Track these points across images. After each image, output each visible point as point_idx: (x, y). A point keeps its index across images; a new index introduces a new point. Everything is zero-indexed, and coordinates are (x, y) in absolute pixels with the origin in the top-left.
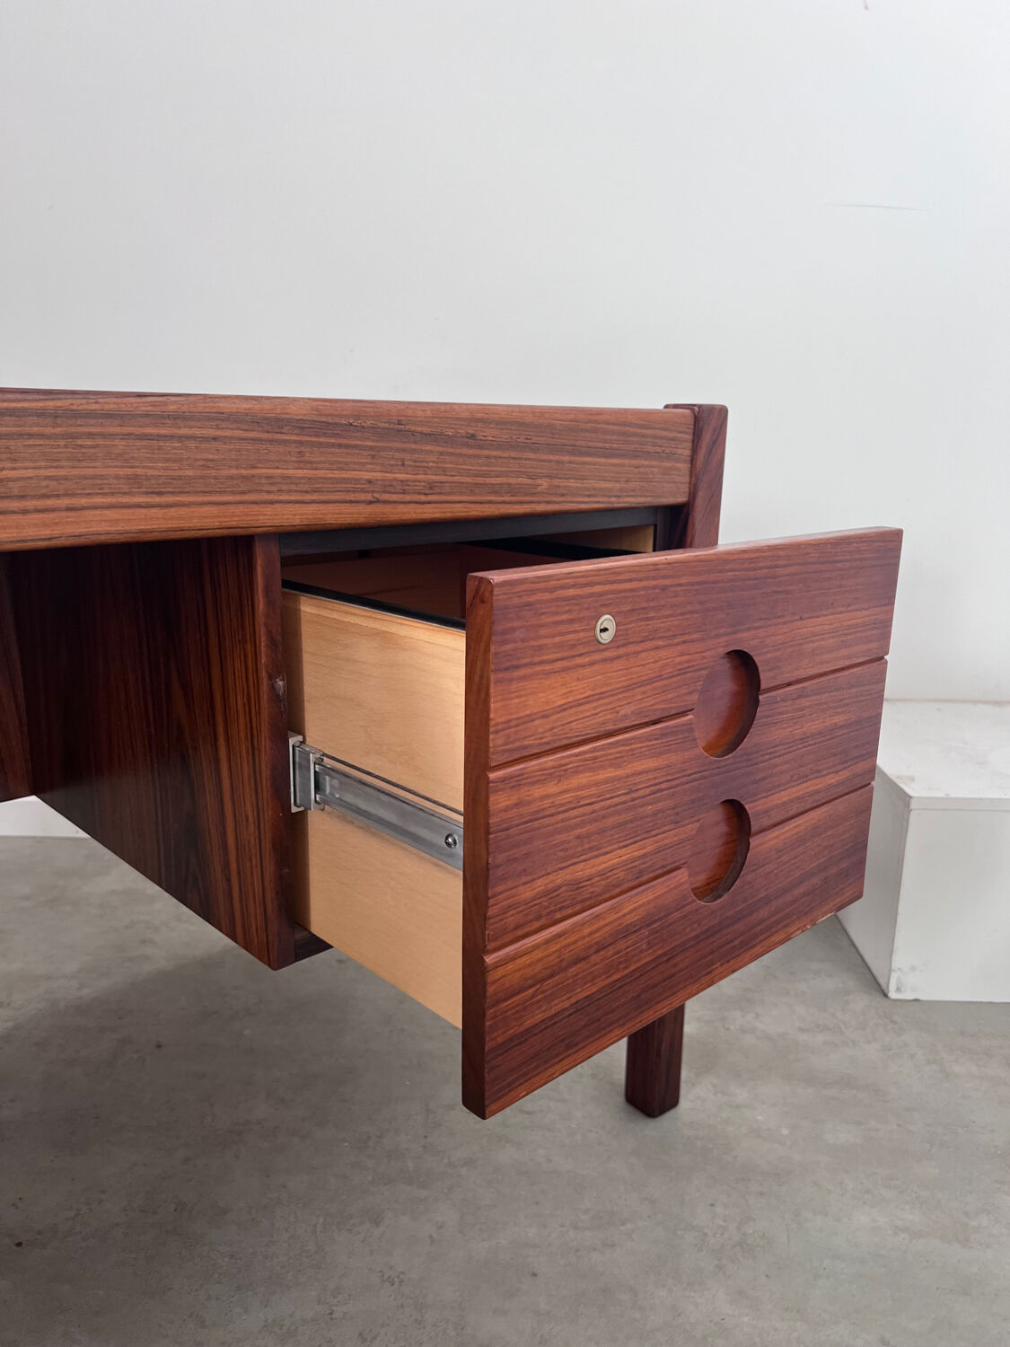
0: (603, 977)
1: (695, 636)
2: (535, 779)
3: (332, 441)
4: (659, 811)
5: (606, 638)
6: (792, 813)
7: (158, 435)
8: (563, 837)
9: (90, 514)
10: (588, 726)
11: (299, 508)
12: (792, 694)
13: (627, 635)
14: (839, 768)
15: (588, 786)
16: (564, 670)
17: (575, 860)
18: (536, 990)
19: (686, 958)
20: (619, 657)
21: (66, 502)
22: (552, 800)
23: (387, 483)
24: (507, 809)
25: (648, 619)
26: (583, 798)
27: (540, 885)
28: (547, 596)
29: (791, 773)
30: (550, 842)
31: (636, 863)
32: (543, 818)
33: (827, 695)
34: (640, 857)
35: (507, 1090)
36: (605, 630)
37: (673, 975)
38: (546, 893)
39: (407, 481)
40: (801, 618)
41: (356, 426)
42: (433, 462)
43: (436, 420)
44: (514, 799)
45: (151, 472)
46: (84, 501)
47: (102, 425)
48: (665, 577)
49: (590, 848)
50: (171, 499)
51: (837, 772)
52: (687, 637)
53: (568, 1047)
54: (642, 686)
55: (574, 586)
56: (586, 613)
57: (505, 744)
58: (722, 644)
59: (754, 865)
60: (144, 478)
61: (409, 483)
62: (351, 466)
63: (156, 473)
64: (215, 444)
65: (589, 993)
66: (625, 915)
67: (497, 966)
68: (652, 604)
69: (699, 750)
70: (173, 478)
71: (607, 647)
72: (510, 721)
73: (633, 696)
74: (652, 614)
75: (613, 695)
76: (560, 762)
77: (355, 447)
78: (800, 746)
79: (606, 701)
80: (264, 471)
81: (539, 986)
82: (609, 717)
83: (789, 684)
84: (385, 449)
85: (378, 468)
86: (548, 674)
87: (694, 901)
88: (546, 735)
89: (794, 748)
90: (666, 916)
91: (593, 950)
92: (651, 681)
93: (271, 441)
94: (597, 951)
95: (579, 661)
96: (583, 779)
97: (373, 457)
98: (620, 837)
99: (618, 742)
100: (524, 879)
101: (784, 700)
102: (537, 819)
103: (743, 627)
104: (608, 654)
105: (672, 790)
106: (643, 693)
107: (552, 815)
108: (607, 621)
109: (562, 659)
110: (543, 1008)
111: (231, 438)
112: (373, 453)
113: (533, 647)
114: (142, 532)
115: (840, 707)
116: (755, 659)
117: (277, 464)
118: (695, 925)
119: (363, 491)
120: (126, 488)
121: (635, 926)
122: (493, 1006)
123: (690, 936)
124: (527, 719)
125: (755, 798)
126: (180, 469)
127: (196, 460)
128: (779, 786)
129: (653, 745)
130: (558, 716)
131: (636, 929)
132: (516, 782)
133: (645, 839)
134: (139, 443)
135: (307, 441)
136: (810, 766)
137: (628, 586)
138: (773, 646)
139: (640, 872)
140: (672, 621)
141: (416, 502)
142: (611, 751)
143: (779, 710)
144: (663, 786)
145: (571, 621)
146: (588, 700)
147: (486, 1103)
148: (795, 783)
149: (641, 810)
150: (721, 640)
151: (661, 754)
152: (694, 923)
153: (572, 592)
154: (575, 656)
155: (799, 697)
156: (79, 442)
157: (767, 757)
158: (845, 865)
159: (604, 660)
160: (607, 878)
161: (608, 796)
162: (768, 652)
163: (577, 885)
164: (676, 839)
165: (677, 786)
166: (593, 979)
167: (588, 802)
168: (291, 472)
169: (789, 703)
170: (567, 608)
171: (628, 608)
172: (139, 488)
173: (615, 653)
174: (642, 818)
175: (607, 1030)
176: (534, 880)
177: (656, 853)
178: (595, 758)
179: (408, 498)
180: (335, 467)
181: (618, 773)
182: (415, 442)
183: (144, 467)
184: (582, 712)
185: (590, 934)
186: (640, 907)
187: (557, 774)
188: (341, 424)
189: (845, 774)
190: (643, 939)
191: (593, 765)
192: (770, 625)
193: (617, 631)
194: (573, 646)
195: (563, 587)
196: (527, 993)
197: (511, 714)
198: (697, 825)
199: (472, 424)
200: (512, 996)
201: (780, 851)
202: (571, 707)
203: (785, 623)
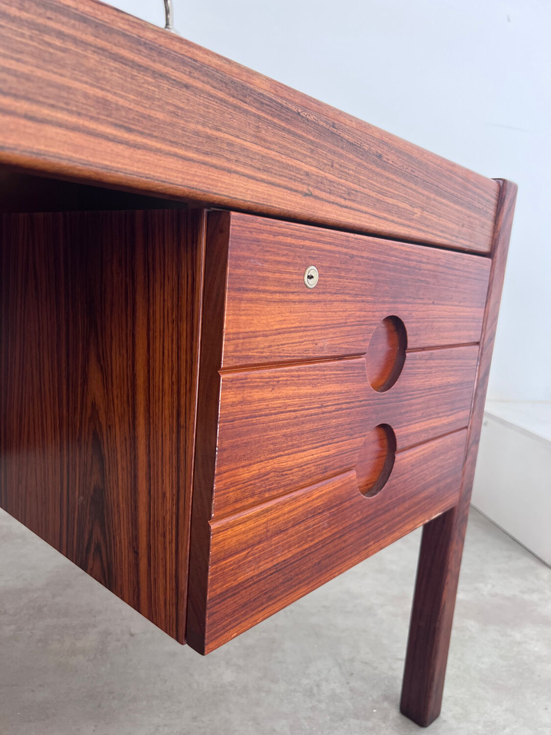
0: (297, 546)
1: (370, 298)
2: (256, 384)
3: (283, 124)
4: (340, 425)
5: (312, 283)
6: (422, 439)
7: (133, 62)
8: (273, 433)
9: (51, 131)
10: (296, 350)
11: (252, 185)
12: (425, 356)
13: (326, 285)
14: (449, 413)
15: (293, 397)
16: (281, 301)
17: (282, 453)
18: (248, 553)
19: (352, 536)
20: (319, 301)
21: (24, 106)
22: (267, 403)
23: (319, 179)
24: (233, 404)
25: (340, 277)
26: (289, 405)
27: (255, 469)
28: (271, 238)
29: (422, 411)
30: (264, 436)
31: (323, 461)
32: (261, 416)
33: (445, 361)
34: (326, 457)
35: (222, 632)
36: (310, 277)
37: (343, 548)
38: (259, 476)
39: (333, 182)
40: (433, 303)
41: (303, 117)
42: (353, 170)
43: (358, 132)
44: (239, 398)
45: (121, 102)
46: (45, 112)
47: (73, 26)
48: (353, 248)
49: (292, 445)
50: (140, 139)
51: (448, 416)
52: (364, 298)
53: (270, 599)
54: (333, 327)
55: (291, 236)
56: (298, 261)
57: (235, 351)
58: (386, 309)
59: (397, 473)
60: (114, 106)
61: (335, 185)
62: (295, 155)
63: (126, 104)
64: (187, 93)
65: (286, 558)
66: (313, 500)
67: (218, 531)
68: (343, 266)
69: (368, 384)
70: (143, 116)
71: (311, 292)
72: (238, 333)
73: (327, 334)
74: (343, 274)
75: (314, 330)
76: (274, 374)
77: (300, 137)
78: (428, 394)
79: (309, 333)
80: (227, 136)
81: (249, 550)
82: (310, 346)
83: (423, 349)
84: (322, 147)
85: (314, 163)
86: (269, 302)
87: (359, 495)
88: (265, 350)
89: (424, 394)
90: (341, 503)
91: (290, 525)
92: (339, 325)
93: (235, 107)
94: (293, 526)
95: (291, 297)
96: (290, 391)
97: (312, 151)
98: (313, 440)
99: (315, 367)
100: (244, 463)
101: (420, 359)
102: (256, 417)
103: (399, 300)
104: (312, 297)
105: (349, 410)
106: (335, 333)
107: (266, 415)
108: (313, 271)
109: (280, 292)
110: (253, 568)
111: (202, 91)
112: (312, 147)
113: (259, 277)
114: (106, 167)
115: (452, 371)
116: (406, 325)
117: (238, 133)
118: (359, 513)
119: (301, 181)
120: (93, 112)
121: (320, 509)
122: (215, 563)
123: (355, 520)
124: (251, 334)
125: (400, 425)
126: (150, 108)
127: (168, 104)
128: (415, 419)
129: (338, 374)
130: (274, 337)
131: (320, 511)
132: (243, 385)
133: (330, 444)
134: (112, 63)
135: (264, 118)
136: (432, 409)
137: (328, 247)
138: (417, 319)
139: (326, 468)
140: (355, 283)
141: (337, 204)
142: (311, 373)
143: (417, 365)
144: (344, 406)
145: (288, 264)
146: (296, 330)
147: (206, 641)
148: (424, 419)
149: (328, 422)
150: (385, 306)
151: (343, 382)
152: (358, 511)
153: (289, 240)
154: (289, 292)
155: (429, 359)
156: (47, 38)
157: (409, 397)
158: (449, 481)
159: (310, 301)
160: (303, 470)
161: (306, 407)
162: (413, 322)
163: (281, 472)
164: (349, 447)
165: (352, 408)
166: (290, 546)
167: (293, 409)
168: (248, 144)
169: (422, 362)
170: (286, 252)
171: (328, 265)
172: (108, 116)
173: (317, 298)
174: (328, 428)
175: (297, 587)
176: (250, 465)
177: (336, 456)
178: (299, 376)
179: (332, 198)
180: (283, 151)
181: (313, 391)
182: (342, 148)
183: (115, 94)
184: (292, 338)
185: (289, 512)
186: (324, 495)
187: (271, 383)
188: (291, 110)
189: (452, 418)
190: (325, 520)
191: (298, 382)
192: (415, 303)
193: (319, 281)
194: (288, 284)
195: (283, 234)
196: (242, 554)
197: (240, 327)
198: (364, 439)
199: (381, 145)
200: (231, 556)
201: (413, 466)
202: (284, 333)
203: (424, 304)
